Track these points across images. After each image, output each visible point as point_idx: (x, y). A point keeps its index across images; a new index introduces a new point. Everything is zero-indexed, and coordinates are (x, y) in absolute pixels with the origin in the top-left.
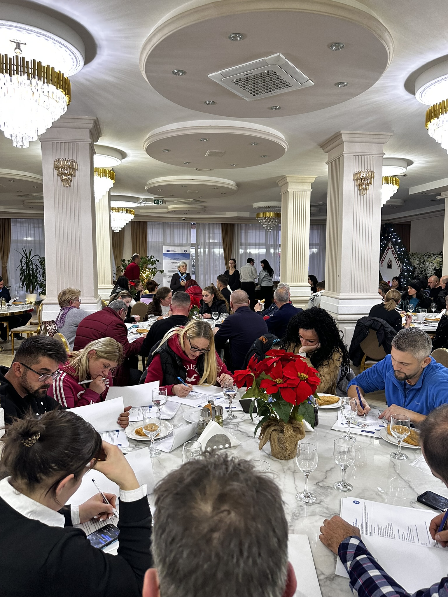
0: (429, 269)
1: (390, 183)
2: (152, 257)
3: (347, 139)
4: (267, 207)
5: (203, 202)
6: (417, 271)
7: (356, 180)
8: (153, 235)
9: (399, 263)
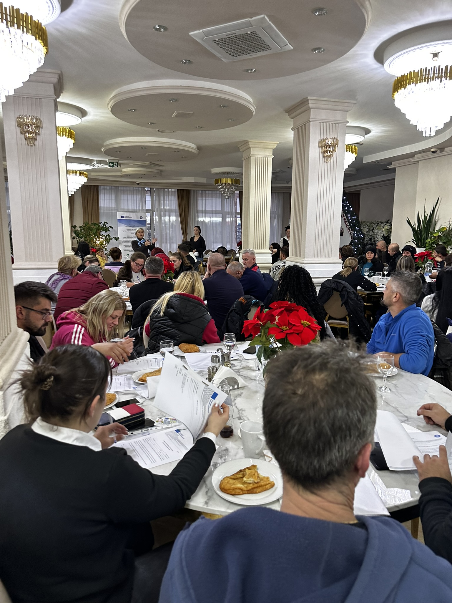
0: (377, 236)
1: (350, 151)
2: (106, 224)
3: (314, 106)
4: (225, 173)
5: (160, 166)
6: (367, 239)
7: (322, 147)
8: (105, 200)
9: (350, 230)
